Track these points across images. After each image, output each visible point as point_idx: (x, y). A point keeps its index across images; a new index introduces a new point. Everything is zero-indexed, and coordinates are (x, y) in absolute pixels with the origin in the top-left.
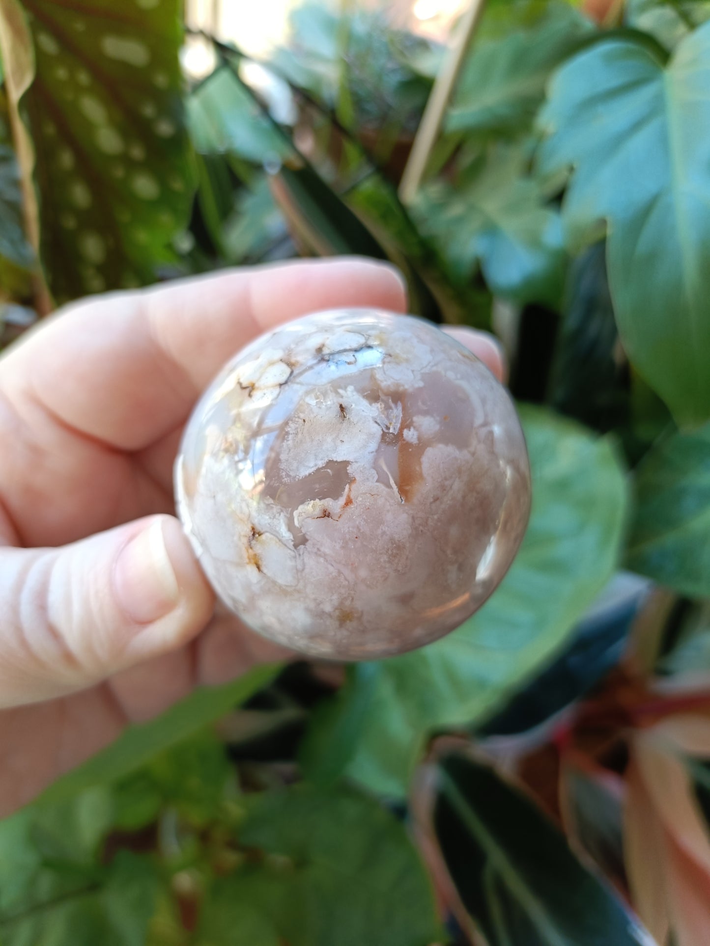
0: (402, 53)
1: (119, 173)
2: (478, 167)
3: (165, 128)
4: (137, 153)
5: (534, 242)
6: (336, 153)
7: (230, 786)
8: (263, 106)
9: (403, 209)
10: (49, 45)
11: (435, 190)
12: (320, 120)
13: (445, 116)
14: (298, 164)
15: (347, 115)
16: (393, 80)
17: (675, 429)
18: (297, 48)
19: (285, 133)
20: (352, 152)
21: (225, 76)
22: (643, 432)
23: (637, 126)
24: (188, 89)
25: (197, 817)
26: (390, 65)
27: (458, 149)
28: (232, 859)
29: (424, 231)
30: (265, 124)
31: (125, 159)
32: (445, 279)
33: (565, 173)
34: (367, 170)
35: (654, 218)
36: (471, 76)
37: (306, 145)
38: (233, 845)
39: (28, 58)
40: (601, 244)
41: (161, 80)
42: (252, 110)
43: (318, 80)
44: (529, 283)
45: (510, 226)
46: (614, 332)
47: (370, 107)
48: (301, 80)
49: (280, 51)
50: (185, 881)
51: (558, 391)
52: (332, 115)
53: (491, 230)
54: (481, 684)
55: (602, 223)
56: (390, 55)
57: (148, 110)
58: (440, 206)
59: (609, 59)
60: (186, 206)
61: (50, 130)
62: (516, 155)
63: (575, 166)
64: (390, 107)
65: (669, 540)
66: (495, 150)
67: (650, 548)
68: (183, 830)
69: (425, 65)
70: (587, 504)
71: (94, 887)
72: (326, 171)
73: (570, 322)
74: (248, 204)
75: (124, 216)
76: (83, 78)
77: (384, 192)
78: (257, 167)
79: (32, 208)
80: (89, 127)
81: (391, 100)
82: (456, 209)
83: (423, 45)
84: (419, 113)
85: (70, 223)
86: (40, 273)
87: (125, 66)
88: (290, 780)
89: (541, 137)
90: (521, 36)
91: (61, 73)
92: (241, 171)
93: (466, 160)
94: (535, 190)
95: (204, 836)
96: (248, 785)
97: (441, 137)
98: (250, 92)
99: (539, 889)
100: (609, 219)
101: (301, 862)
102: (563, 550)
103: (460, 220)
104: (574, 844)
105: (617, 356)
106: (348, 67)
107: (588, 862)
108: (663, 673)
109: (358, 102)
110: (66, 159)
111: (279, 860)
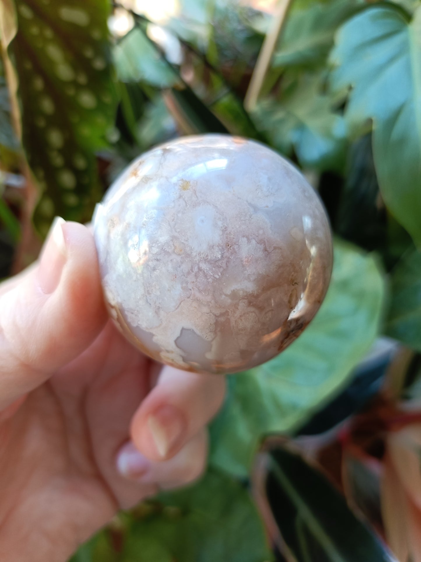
0: (247, 20)
1: (71, 92)
2: (293, 88)
3: (99, 64)
4: (82, 79)
5: (327, 134)
6: (206, 80)
8: (162, 53)
9: (247, 116)
10: (27, 12)
11: (266, 103)
12: (197, 61)
13: (273, 57)
14: (182, 87)
15: (213, 57)
16: (242, 36)
17: (414, 248)
18: (183, 18)
19: (175, 69)
20: (217, 81)
21: (137, 33)
22: (395, 250)
23: (392, 60)
24: (114, 42)
26: (239, 28)
27: (281, 77)
29: (260, 128)
30: (163, 64)
31: (75, 84)
33: (346, 91)
34: (225, 91)
35: (402, 118)
36: (288, 33)
37: (189, 77)
39: (13, 20)
40: (368, 136)
41: (96, 34)
42: (154, 55)
43: (196, 36)
44: (324, 159)
45: (313, 124)
46: (376, 188)
47: (227, 53)
48: (185, 37)
49: (173, 19)
52: (204, 57)
53: (301, 127)
54: (294, 407)
55: (370, 121)
56: (239, 22)
57: (89, 53)
58: (269, 113)
59: (374, 18)
60: (112, 113)
61: (28, 66)
62: (316, 81)
63: (353, 86)
64: (240, 53)
65: (411, 316)
66: (303, 78)
67: (399, 322)
69: (260, 26)
70: (360, 295)
72: (200, 92)
73: (350, 182)
74: (153, 112)
75: (75, 119)
76: (49, 33)
77: (235, 105)
78: (157, 90)
79: (17, 113)
80: (52, 63)
81: (240, 48)
82: (280, 115)
83: (259, 14)
84: (256, 57)
85: (41, 123)
86: (22, 154)
87: (74, 26)
89: (332, 68)
90: (319, 8)
91: (34, 30)
92: (148, 92)
93: (286, 84)
94: (328, 101)
97: (270, 70)
98: (154, 44)
100: (374, 119)
101: (185, 511)
102: (344, 324)
103: (282, 121)
104: (351, 503)
105: (378, 204)
106: (213, 28)
107: (360, 515)
108: (406, 398)
109: (220, 50)
110: (39, 84)
111: (172, 510)
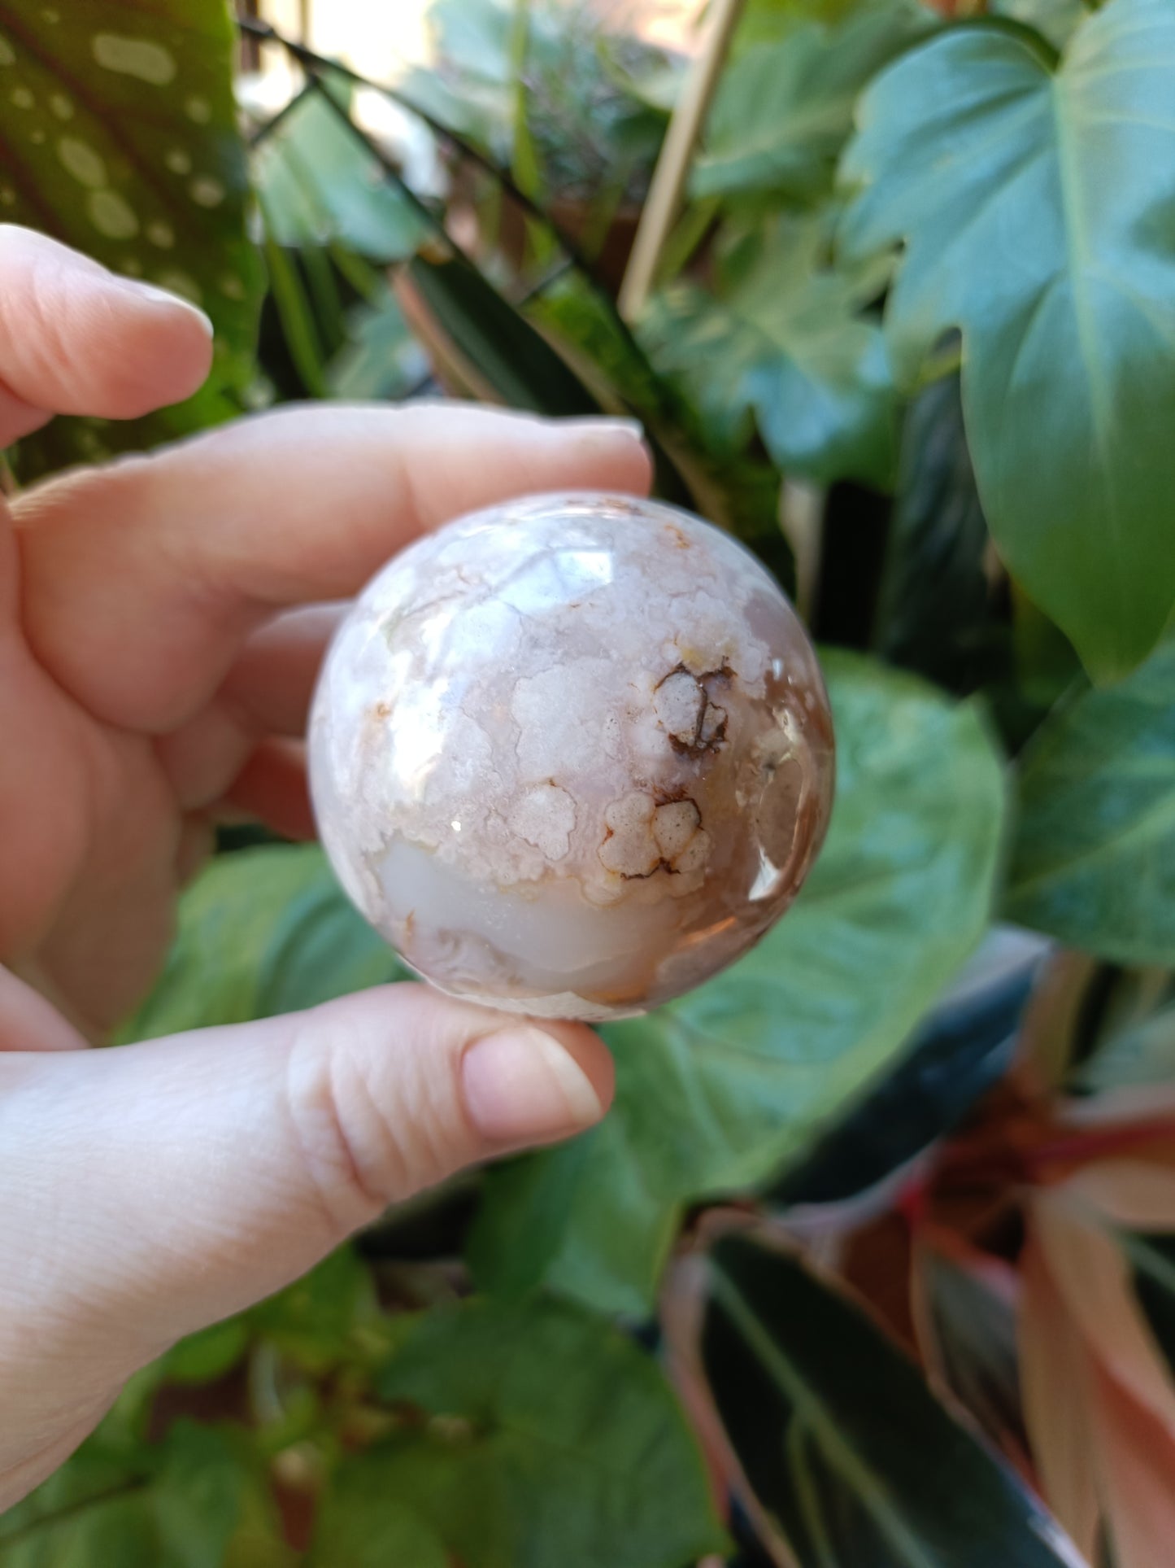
0: (621, 71)
2: (749, 254)
3: (207, 192)
4: (161, 235)
5: (845, 379)
6: (515, 245)
7: (364, 1304)
8: (392, 169)
9: (625, 331)
11: (678, 296)
12: (487, 187)
13: (688, 168)
14: (442, 253)
15: (530, 178)
16: (607, 116)
17: (1088, 684)
18: (445, 66)
19: (431, 213)
20: (541, 239)
21: (315, 107)
22: (1034, 691)
25: (313, 1355)
26: (601, 92)
27: (715, 226)
28: (373, 1422)
29: (661, 364)
30: (393, 195)
31: (142, 247)
32: (697, 446)
34: (563, 262)
35: (1039, 322)
36: (732, 102)
37: (465, 232)
38: (370, 1399)
41: (198, 109)
42: (370, 172)
43: (480, 118)
44: (835, 445)
45: (801, 352)
46: (982, 530)
47: (573, 163)
48: (452, 119)
49: (419, 73)
50: (294, 1463)
51: (892, 629)
52: (505, 178)
53: (771, 361)
54: (771, 1120)
56: (600, 75)
57: (178, 162)
58: (686, 322)
60: (248, 324)
62: (809, 233)
63: (906, 240)
64: (604, 163)
65: (1082, 868)
66: (776, 226)
67: (1048, 883)
68: (288, 1377)
69: (658, 90)
70: (939, 812)
71: (137, 1482)
72: (495, 270)
73: (909, 513)
74: (366, 328)
76: (62, 106)
77: (594, 304)
78: (380, 267)
80: (80, 192)
81: (604, 149)
82: (714, 326)
83: (659, 59)
84: (649, 169)
87: (134, 84)
88: (463, 1289)
89: (850, 195)
90: (816, 33)
91: (21, 98)
92: (357, 275)
93: (729, 243)
94: (843, 291)
95: (326, 1387)
96: (393, 1297)
97: (684, 207)
98: (365, 141)
99: (878, 1459)
100: (964, 327)
101: (485, 1426)
102: (901, 890)
103: (720, 345)
104: (937, 1383)
105: (990, 566)
106: (526, 95)
108: (1080, 1092)
109: (549, 156)
111: (448, 1424)
